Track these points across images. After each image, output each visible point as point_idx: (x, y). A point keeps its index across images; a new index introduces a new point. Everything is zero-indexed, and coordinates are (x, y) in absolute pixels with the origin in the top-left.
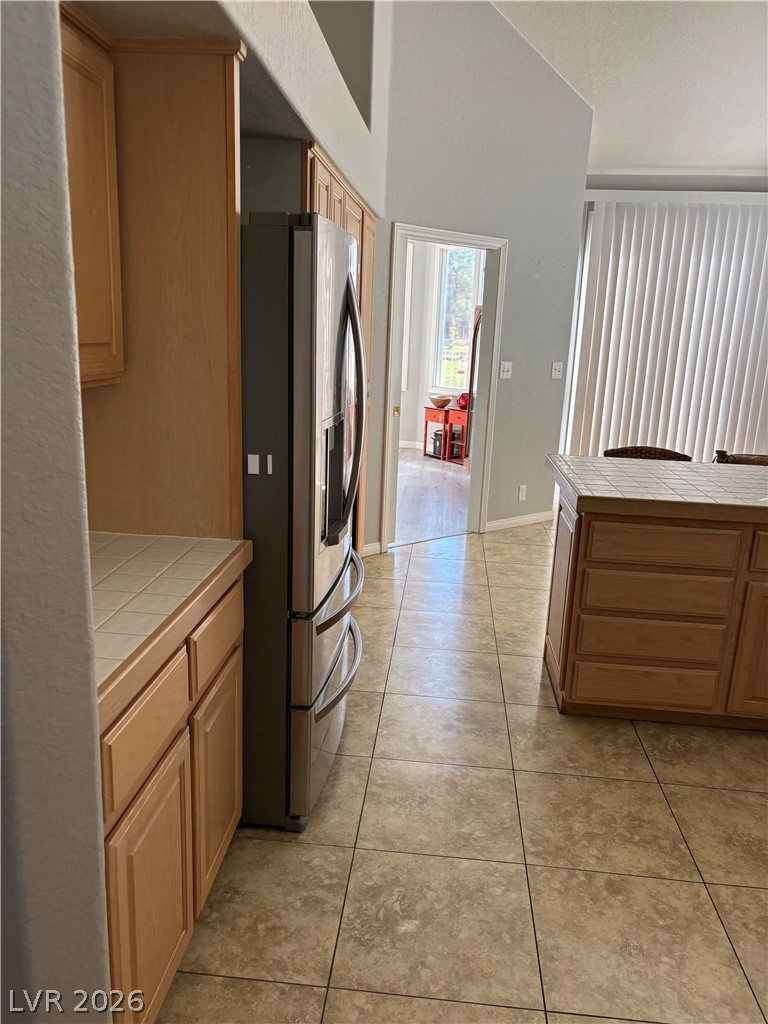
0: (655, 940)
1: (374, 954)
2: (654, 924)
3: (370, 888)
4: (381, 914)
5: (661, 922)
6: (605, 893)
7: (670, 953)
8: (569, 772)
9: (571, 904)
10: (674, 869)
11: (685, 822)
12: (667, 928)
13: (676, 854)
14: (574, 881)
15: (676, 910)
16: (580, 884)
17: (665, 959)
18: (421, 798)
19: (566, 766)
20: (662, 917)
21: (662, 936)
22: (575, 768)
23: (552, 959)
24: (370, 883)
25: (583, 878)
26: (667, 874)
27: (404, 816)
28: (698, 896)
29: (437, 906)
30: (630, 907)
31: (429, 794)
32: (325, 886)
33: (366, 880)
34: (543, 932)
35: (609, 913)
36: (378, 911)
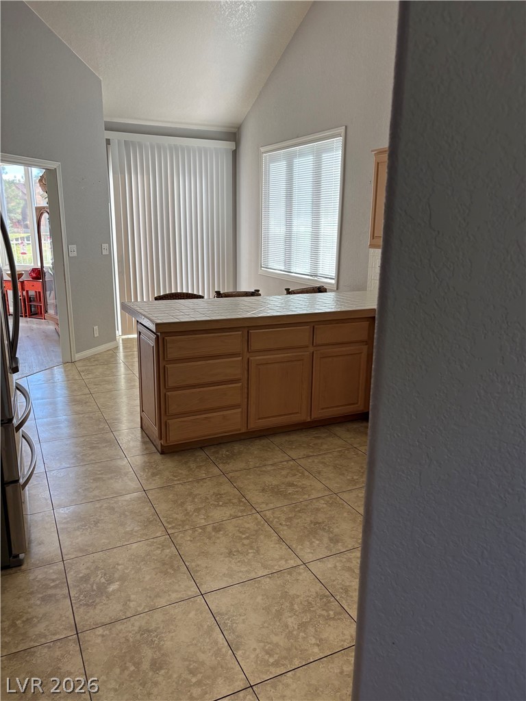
0: (243, 545)
1: (99, 607)
2: (241, 538)
3: (81, 577)
4: (95, 587)
5: (244, 536)
6: (213, 533)
7: (252, 548)
8: (176, 483)
9: (199, 544)
10: (242, 511)
11: (241, 488)
12: (247, 538)
13: (241, 504)
14: (197, 533)
15: (249, 528)
16: (200, 534)
17: (250, 551)
18: (94, 521)
19: (173, 480)
20: (243, 534)
21: (246, 542)
22: (179, 480)
23: (197, 571)
24: (81, 575)
25: (200, 531)
26: (240, 514)
27: (88, 534)
28: (257, 519)
29: (126, 571)
30: (228, 535)
31: (99, 518)
32: (52, 587)
33: (78, 574)
34: (188, 562)
35: (218, 541)
36: (92, 587)
